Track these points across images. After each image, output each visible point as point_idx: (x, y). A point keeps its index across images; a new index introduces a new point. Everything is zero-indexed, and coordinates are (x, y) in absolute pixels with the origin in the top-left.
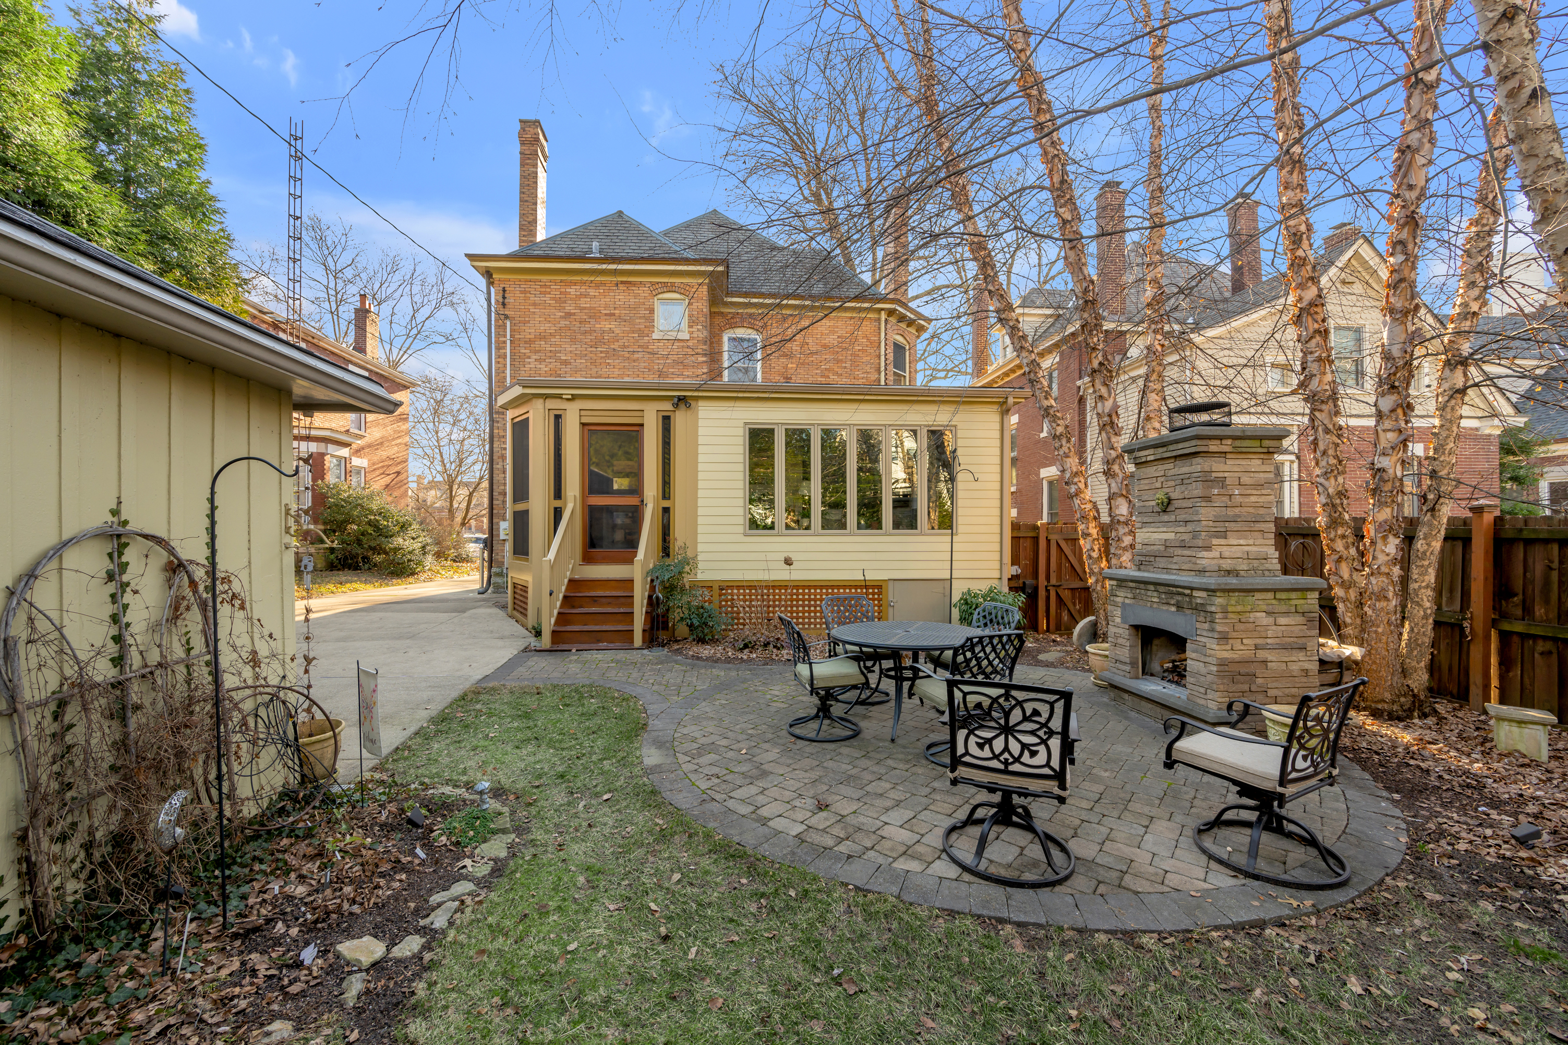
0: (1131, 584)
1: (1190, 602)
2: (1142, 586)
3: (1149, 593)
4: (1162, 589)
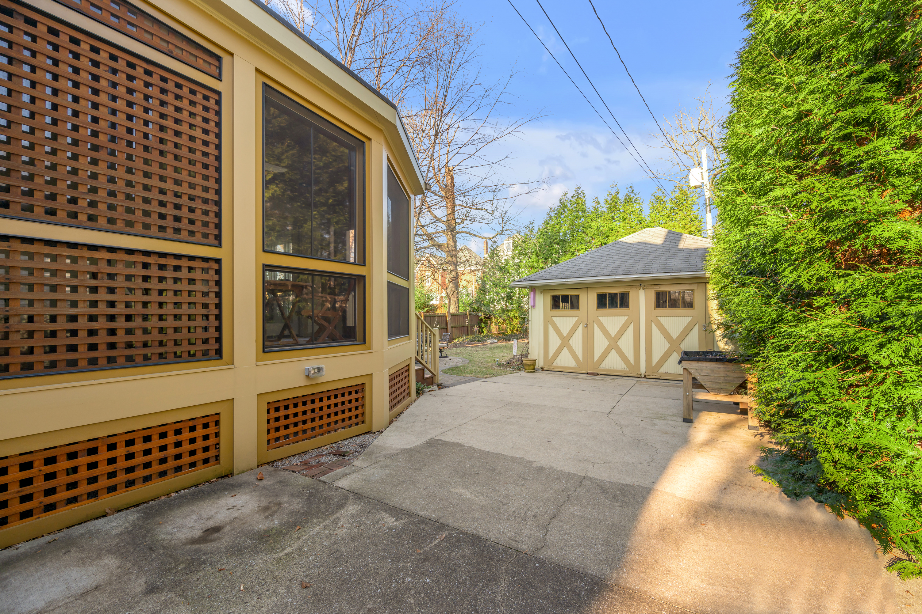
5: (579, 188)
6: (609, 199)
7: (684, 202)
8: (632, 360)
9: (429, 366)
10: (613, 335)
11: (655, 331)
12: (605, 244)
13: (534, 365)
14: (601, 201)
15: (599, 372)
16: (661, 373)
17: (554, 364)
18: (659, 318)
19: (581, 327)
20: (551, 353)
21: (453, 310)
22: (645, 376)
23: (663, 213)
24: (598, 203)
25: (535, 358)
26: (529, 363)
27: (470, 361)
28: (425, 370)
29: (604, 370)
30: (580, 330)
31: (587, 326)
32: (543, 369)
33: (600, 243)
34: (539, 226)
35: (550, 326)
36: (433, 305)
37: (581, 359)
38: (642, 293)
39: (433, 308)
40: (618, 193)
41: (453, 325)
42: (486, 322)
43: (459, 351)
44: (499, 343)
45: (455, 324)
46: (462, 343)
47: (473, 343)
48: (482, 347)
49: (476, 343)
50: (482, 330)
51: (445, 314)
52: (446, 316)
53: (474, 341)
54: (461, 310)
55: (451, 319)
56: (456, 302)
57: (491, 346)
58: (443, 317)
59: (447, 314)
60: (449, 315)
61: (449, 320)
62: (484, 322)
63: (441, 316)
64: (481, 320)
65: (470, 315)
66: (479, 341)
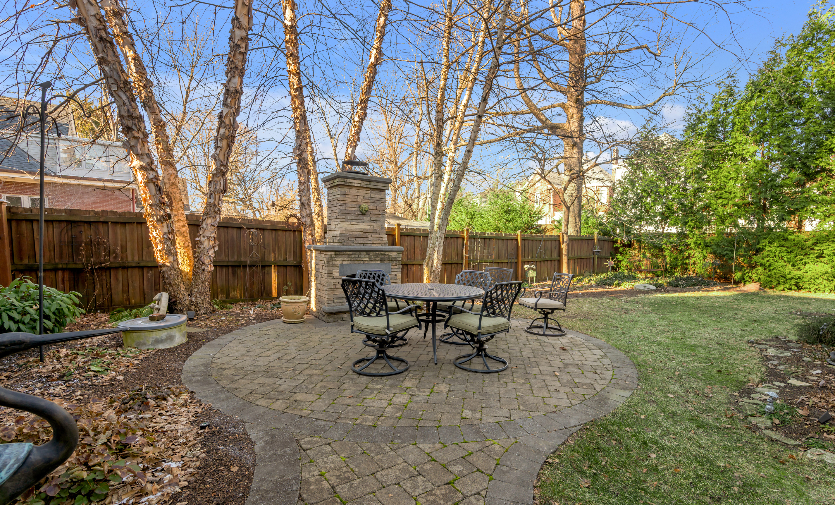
0: (348, 253)
1: (389, 258)
2: (357, 253)
3: (362, 256)
4: (371, 253)
39: (540, 231)
41: (570, 255)
42: (624, 253)
43: (585, 309)
44: (660, 291)
45: (573, 254)
46: (587, 288)
47: (607, 289)
48: (629, 299)
49: (614, 288)
50: (617, 266)
51: (559, 236)
52: (559, 240)
53: (609, 285)
54: (584, 233)
55: (568, 245)
56: (577, 220)
57: (648, 299)
58: (553, 242)
59: (561, 236)
60: (566, 238)
61: (564, 247)
62: (621, 253)
63: (551, 240)
64: (617, 249)
65: (598, 240)
66: (619, 285)
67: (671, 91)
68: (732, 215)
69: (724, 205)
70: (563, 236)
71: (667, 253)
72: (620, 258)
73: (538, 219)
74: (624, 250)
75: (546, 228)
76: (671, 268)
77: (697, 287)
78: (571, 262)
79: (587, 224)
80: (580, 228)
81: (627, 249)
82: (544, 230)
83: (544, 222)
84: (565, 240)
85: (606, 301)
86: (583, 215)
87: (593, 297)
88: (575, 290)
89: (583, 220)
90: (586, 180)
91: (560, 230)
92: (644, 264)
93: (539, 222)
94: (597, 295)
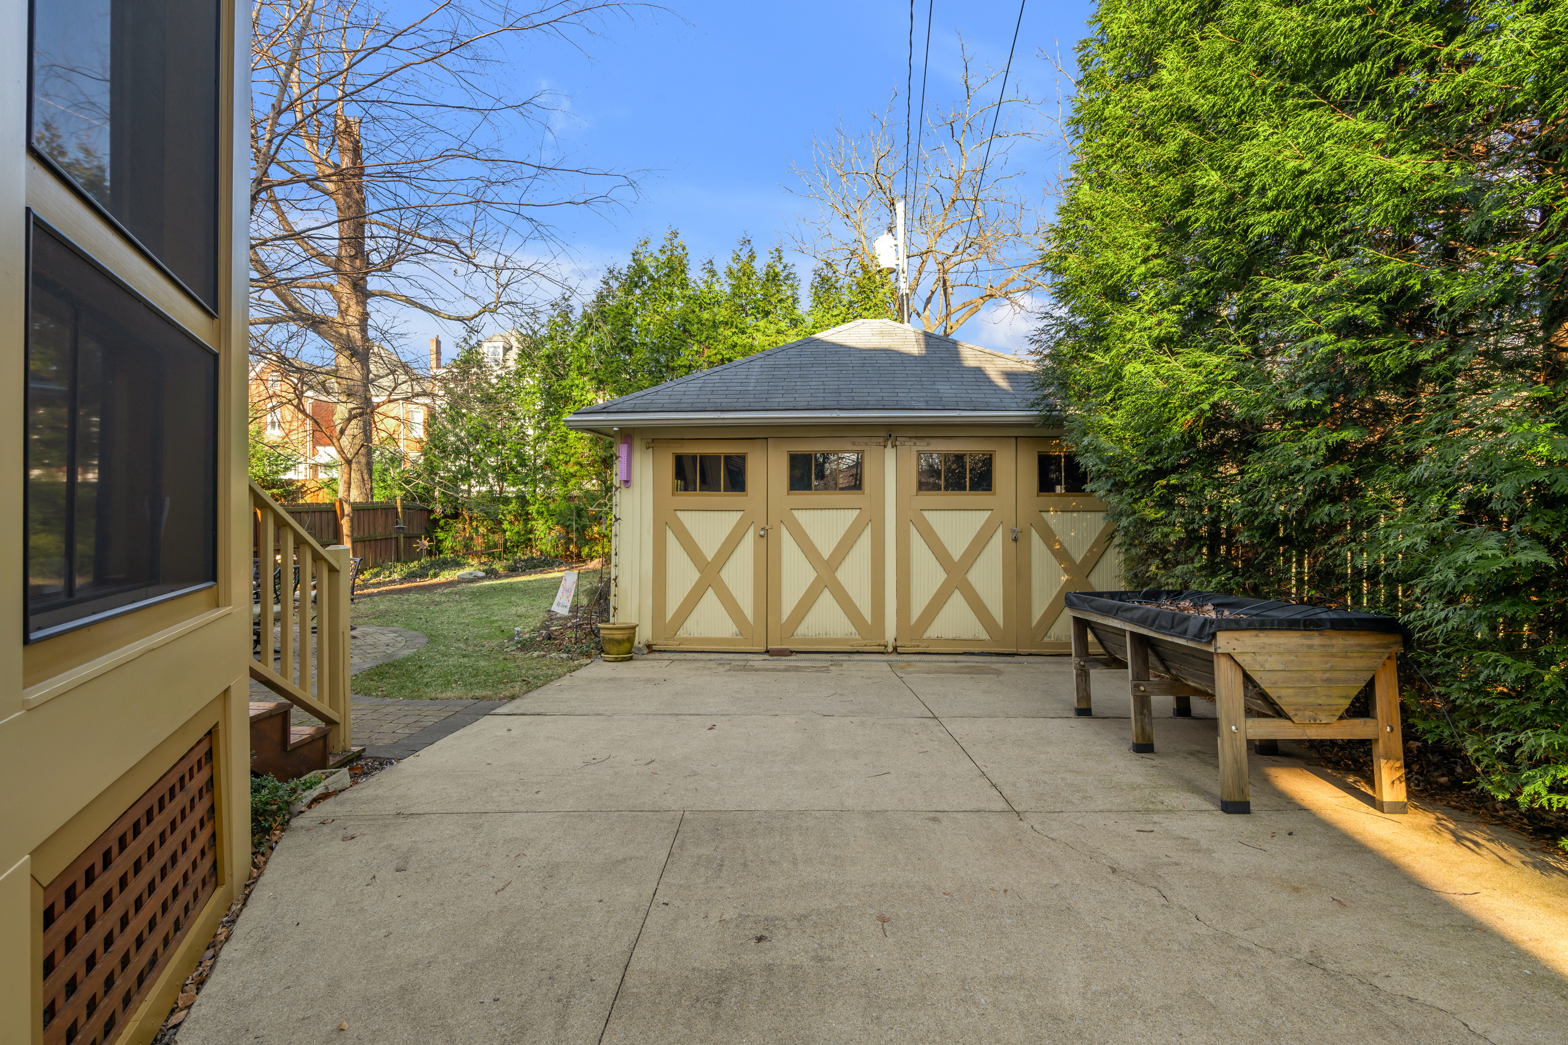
5: (675, 234)
6: (735, 267)
7: (871, 296)
8: (866, 611)
9: (310, 695)
10: (826, 556)
11: (918, 544)
12: (730, 360)
13: (631, 640)
14: (721, 268)
15: (792, 648)
16: (929, 639)
17: (682, 633)
18: (926, 514)
19: (749, 540)
20: (673, 605)
21: (356, 496)
22: (895, 649)
23: (836, 312)
24: (713, 273)
25: (633, 621)
26: (618, 635)
27: (432, 639)
28: (295, 711)
29: (805, 640)
30: (748, 545)
31: (764, 535)
32: (650, 648)
33: (720, 357)
34: (584, 306)
35: (670, 537)
36: (290, 482)
37: (750, 617)
38: (890, 455)
39: (291, 492)
40: (752, 257)
41: (355, 535)
42: (447, 528)
43: (381, 607)
44: (490, 578)
45: (361, 533)
46: (385, 584)
47: (419, 583)
48: (446, 591)
49: (428, 581)
50: (438, 548)
51: (333, 505)
52: (335, 512)
53: (421, 576)
54: (379, 497)
55: (352, 520)
56: (366, 477)
57: (470, 588)
58: (324, 515)
59: (338, 504)
60: (347, 509)
61: (345, 524)
62: (442, 528)
63: (321, 512)
64: (435, 522)
65: (404, 507)
66: (436, 575)
67: (492, 306)
68: (575, 476)
69: (566, 463)
70: (341, 505)
71: (506, 525)
72: (441, 535)
73: (287, 469)
74: (446, 524)
75: (303, 485)
76: (513, 546)
77: (539, 569)
78: (359, 545)
79: (384, 481)
80: (371, 489)
81: (451, 521)
82: (301, 490)
83: (299, 475)
84: (346, 512)
85: (413, 597)
86: (377, 467)
87: (396, 594)
88: (367, 588)
89: (376, 476)
90: (377, 419)
91: (335, 491)
92: (478, 544)
93: (290, 475)
94: (401, 591)
